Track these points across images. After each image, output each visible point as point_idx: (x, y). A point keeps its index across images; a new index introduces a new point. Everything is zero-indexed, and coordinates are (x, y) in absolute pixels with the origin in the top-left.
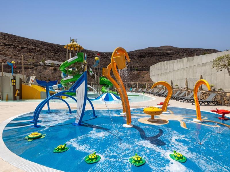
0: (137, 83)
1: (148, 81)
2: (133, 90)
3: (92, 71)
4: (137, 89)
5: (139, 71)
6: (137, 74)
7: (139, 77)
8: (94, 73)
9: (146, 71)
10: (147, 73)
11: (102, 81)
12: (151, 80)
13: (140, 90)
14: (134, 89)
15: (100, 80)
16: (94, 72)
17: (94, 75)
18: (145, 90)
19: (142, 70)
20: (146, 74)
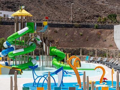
0: (95, 49)
1: (111, 46)
2: (90, 60)
3: (39, 39)
4: (96, 58)
5: (99, 30)
6: (97, 34)
7: (99, 40)
8: (41, 42)
9: (110, 30)
10: (111, 33)
11: (53, 52)
12: (116, 45)
13: (99, 59)
14: (92, 58)
15: (51, 50)
16: (42, 40)
17: (42, 44)
18: (105, 59)
19: (105, 28)
20: (109, 35)
